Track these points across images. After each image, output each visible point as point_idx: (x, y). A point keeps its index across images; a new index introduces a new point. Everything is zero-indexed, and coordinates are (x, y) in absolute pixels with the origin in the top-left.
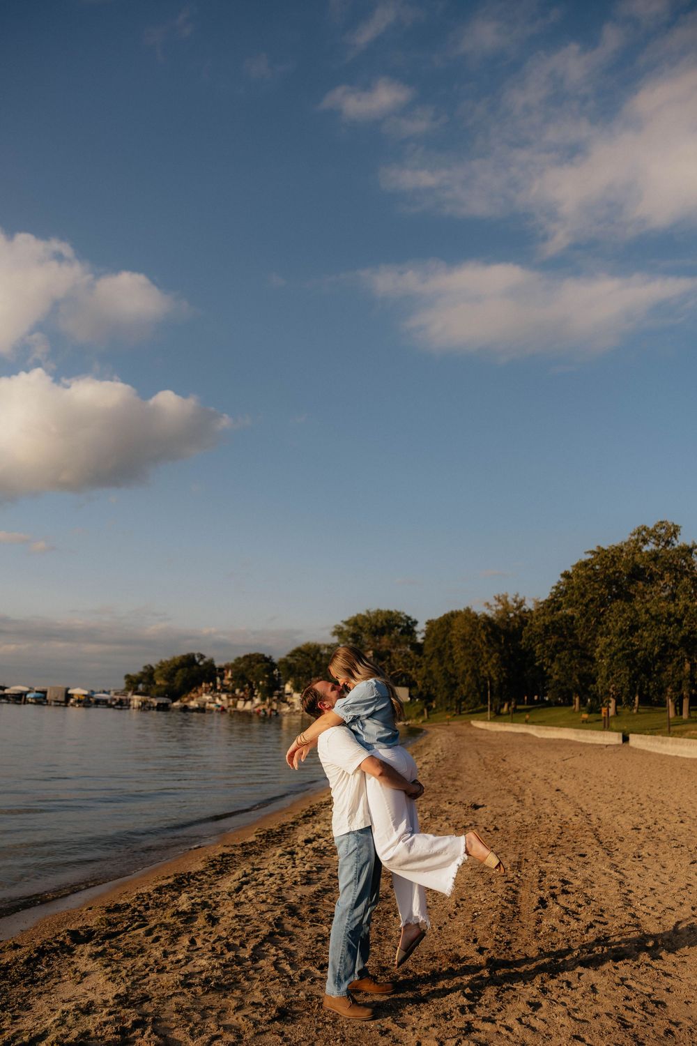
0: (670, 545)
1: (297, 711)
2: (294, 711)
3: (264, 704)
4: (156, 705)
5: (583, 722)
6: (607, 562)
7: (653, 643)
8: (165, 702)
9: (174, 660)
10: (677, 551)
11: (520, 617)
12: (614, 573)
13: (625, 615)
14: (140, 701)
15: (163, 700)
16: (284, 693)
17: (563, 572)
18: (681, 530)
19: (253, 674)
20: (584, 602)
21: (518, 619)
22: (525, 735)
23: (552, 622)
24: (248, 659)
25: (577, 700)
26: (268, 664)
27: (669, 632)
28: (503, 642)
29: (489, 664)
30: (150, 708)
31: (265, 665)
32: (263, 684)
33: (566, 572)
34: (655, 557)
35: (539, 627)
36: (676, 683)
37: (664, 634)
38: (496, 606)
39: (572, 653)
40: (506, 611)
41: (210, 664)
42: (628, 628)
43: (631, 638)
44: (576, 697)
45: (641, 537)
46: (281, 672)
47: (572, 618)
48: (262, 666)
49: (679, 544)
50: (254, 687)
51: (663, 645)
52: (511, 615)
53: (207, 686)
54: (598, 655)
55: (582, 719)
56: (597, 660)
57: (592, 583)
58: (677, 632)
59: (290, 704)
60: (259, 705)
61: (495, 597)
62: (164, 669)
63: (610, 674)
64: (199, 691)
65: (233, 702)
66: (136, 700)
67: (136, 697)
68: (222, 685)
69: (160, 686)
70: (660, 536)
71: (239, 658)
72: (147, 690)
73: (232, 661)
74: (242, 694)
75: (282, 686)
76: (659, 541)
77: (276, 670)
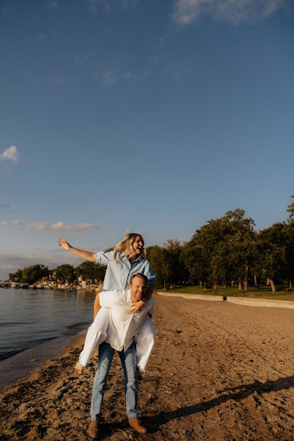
0: (241, 219)
1: (84, 289)
2: (82, 289)
3: (69, 286)
4: (22, 286)
5: (204, 292)
6: (215, 226)
7: (235, 259)
8: (26, 285)
9: (31, 267)
10: (243, 221)
11: (178, 249)
12: (218, 230)
13: (224, 247)
14: (15, 285)
15: (25, 284)
16: (78, 281)
17: (196, 230)
18: (245, 212)
19: (65, 273)
20: (205, 242)
21: (177, 250)
22: (181, 297)
23: (192, 251)
24: (63, 267)
25: (201, 283)
26: (71, 269)
27: (242, 254)
28: (171, 259)
29: (165, 268)
30: (19, 288)
31: (70, 269)
32: (69, 277)
33: (198, 230)
34: (235, 223)
35: (186, 252)
36: (242, 276)
37: (240, 255)
38: (168, 244)
39: (200, 264)
40: (172, 247)
41: (46, 269)
42: (225, 252)
43: (226, 256)
44: (200, 282)
45: (229, 216)
46: (77, 272)
47: (201, 249)
48: (69, 270)
49: (245, 218)
50: (65, 279)
51: (239, 259)
52: (174, 248)
53: (45, 278)
54: (212, 264)
55: (203, 291)
56: (212, 266)
57: (209, 234)
58: (245, 254)
59: (80, 286)
60: (67, 286)
61: (168, 241)
62: (26, 271)
63: (217, 271)
64: (42, 280)
65: (56, 285)
66: (13, 284)
67: (13, 283)
68: (52, 278)
69: (24, 278)
70: (237, 215)
71: (59, 267)
72: (19, 280)
73: (56, 268)
74: (60, 282)
75: (77, 278)
76: (236, 217)
77: (75, 271)
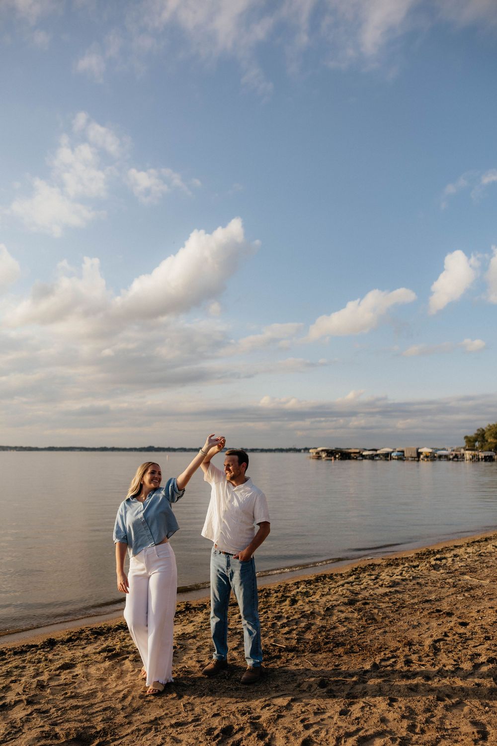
4: (483, 457)
8: (489, 455)
14: (471, 455)
30: (479, 460)
62: (492, 430)
67: (467, 452)
69: (491, 443)
72: (480, 446)
